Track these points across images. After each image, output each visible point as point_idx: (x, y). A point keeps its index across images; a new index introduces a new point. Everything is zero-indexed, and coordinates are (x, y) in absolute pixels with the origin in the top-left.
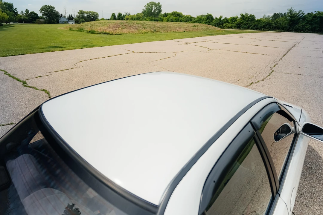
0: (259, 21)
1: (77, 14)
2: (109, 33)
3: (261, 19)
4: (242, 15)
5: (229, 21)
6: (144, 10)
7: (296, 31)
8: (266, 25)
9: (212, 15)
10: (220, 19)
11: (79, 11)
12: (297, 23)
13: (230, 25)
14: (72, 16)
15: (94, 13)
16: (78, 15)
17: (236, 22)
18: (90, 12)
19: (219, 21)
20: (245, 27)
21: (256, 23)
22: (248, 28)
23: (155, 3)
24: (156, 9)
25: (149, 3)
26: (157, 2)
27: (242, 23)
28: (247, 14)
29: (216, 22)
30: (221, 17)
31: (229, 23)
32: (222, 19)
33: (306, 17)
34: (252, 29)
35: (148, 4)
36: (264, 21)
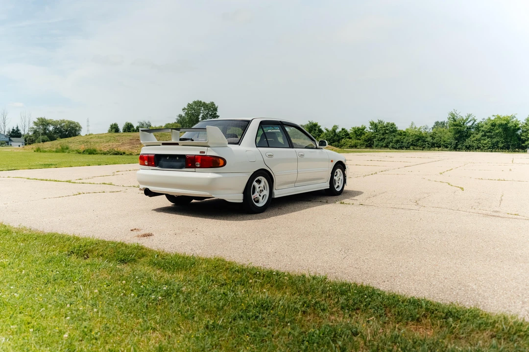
0: (403, 134)
1: (32, 125)
2: (124, 153)
3: (407, 129)
4: (372, 124)
5: (351, 136)
6: (180, 116)
7: (469, 148)
8: (418, 140)
9: (319, 124)
10: (334, 131)
11: (36, 120)
12: (468, 136)
13: (353, 142)
14: (18, 130)
15: (71, 123)
16: (33, 128)
17: (363, 137)
18: (63, 121)
19: (332, 135)
20: (381, 144)
21: (398, 137)
22: (387, 146)
23: (204, 103)
24: (207, 114)
25: (191, 102)
26: (208, 102)
27: (375, 137)
28: (380, 122)
29: (327, 137)
30: (335, 128)
31: (350, 138)
32: (338, 131)
33: (480, 125)
34: (393, 148)
35: (189, 105)
36: (411, 132)
